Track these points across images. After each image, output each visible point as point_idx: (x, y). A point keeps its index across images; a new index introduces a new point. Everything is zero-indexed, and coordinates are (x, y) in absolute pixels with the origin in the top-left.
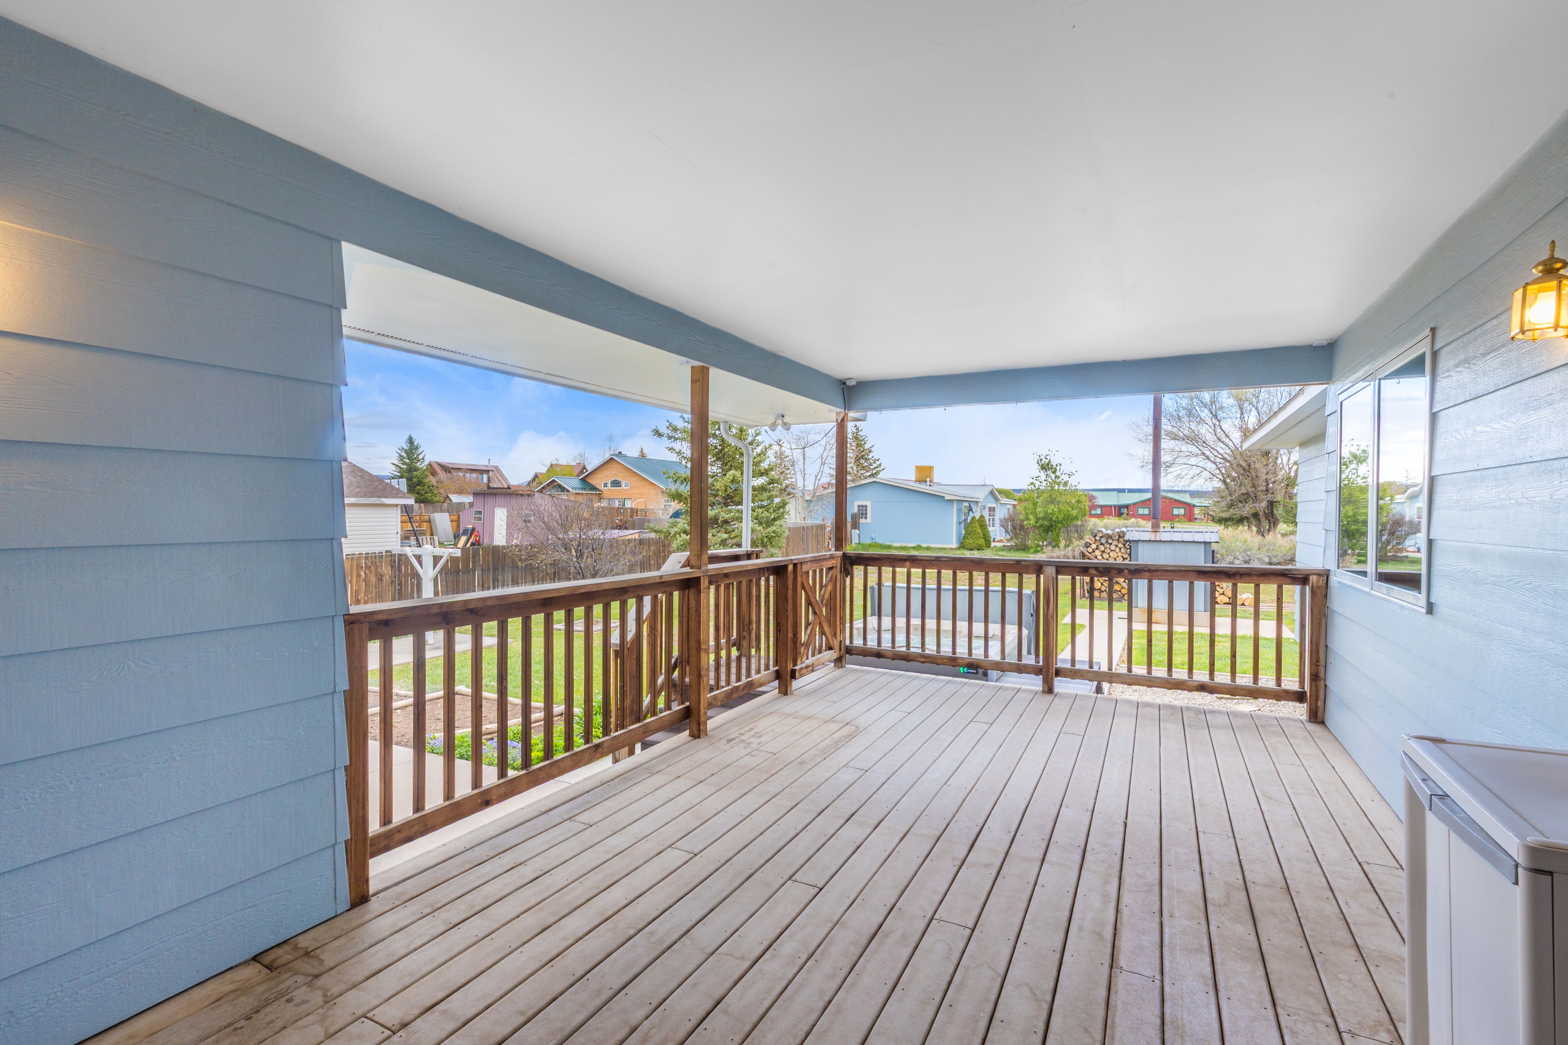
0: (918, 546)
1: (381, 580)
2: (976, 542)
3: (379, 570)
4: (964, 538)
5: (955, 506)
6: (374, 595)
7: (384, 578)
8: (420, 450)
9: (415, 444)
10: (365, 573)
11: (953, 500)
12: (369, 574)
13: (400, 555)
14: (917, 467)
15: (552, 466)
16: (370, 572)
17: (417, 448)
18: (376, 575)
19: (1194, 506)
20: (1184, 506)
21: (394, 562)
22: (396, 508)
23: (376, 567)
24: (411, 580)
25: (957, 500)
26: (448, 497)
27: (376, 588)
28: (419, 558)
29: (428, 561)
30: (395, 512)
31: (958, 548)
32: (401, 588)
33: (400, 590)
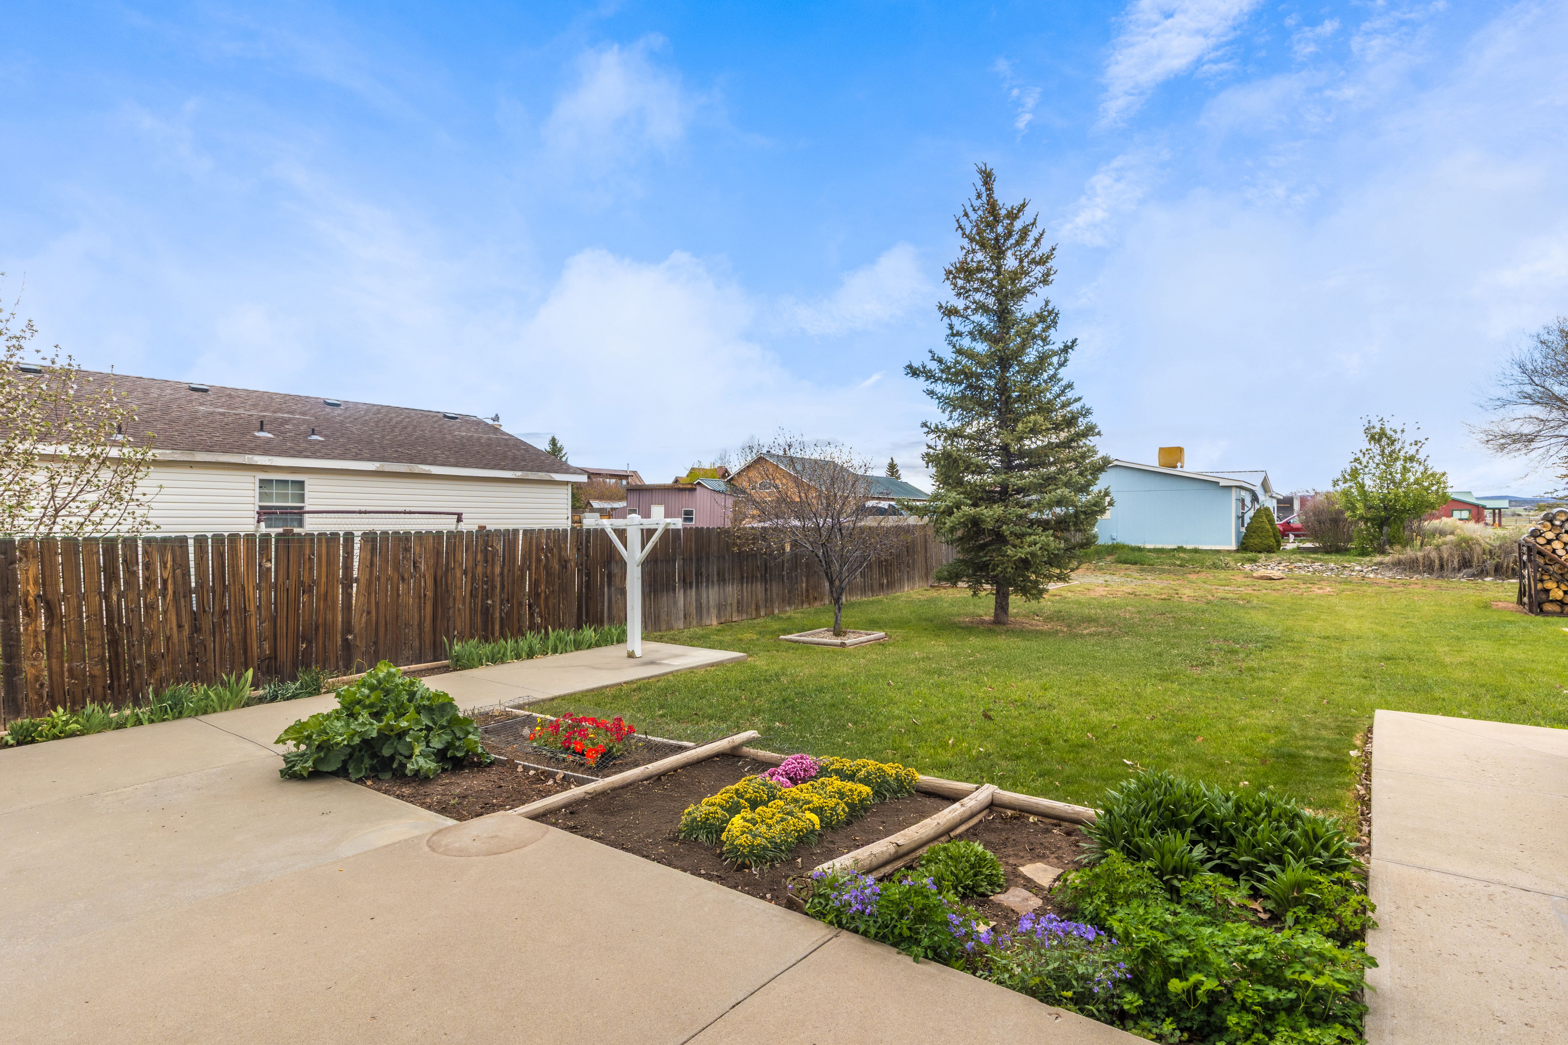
0: (1179, 547)
1: (566, 567)
2: (1266, 542)
3: (563, 553)
4: (1246, 536)
5: (1234, 494)
6: (556, 588)
7: (569, 565)
8: (563, 453)
9: (559, 445)
10: (546, 556)
11: (1231, 487)
12: (550, 559)
13: (596, 530)
14: (1161, 449)
15: (692, 469)
16: (553, 555)
17: (560, 450)
18: (559, 561)
19: (1484, 508)
20: (1469, 507)
21: (581, 544)
22: (566, 487)
23: (560, 549)
24: (601, 570)
25: (1237, 487)
26: (589, 503)
27: (559, 578)
28: (621, 534)
29: (635, 538)
30: (565, 491)
31: (1237, 551)
32: (589, 579)
33: (588, 582)
